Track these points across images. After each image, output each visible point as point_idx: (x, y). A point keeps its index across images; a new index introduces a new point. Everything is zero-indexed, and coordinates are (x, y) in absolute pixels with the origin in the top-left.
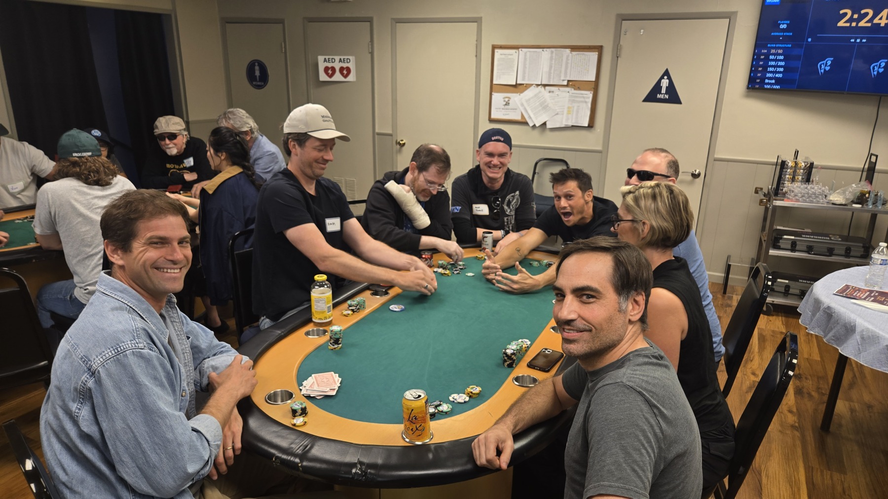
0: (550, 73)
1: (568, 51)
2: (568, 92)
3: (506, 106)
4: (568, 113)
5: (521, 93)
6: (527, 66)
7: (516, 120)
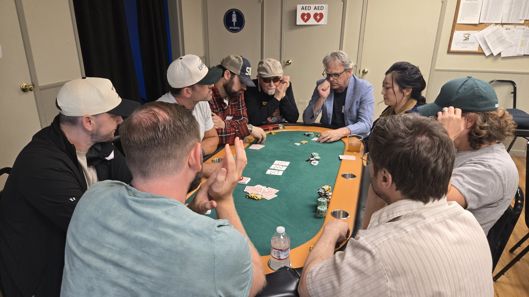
0: (509, 14)
2: (524, 29)
3: (465, 41)
4: (521, 46)
5: (481, 30)
6: (489, 9)
7: (473, 51)
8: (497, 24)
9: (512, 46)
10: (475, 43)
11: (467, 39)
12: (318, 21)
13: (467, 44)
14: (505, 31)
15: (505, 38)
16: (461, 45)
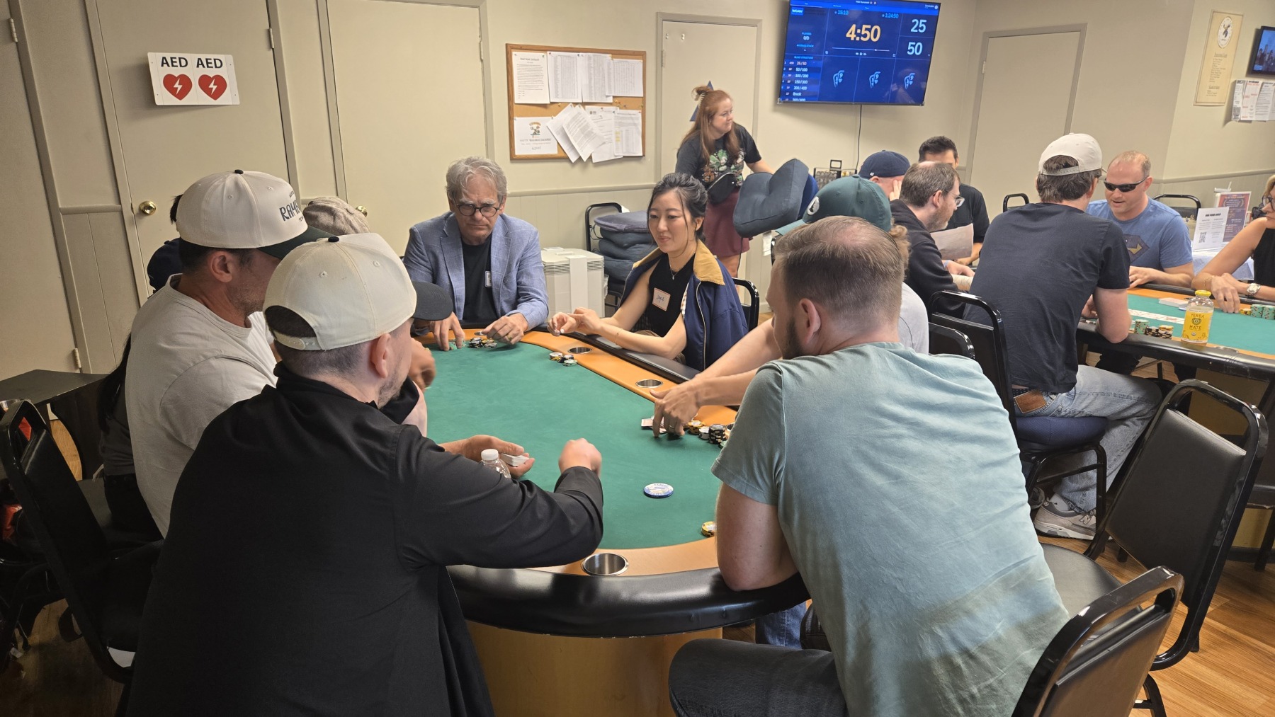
0: (590, 87)
1: (609, 56)
2: (615, 112)
3: (535, 136)
4: (617, 141)
5: (555, 115)
6: (559, 77)
7: (551, 155)
8: (575, 104)
9: (604, 143)
10: (549, 140)
11: (536, 133)
12: (216, 96)
13: (539, 142)
14: (590, 116)
15: (592, 129)
16: (529, 144)
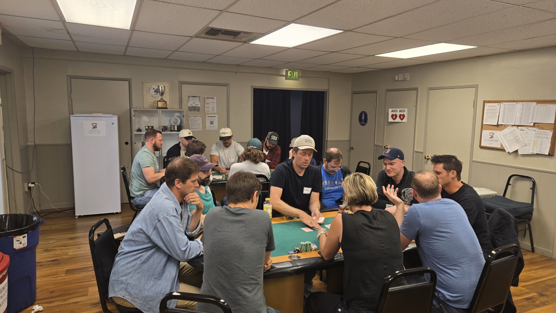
0: (521, 118)
1: (534, 103)
2: (535, 131)
4: (534, 145)
6: (506, 114)
7: (497, 148)
10: (498, 141)
12: (402, 120)
13: (493, 141)
14: (520, 131)
15: (520, 138)
16: (488, 142)
